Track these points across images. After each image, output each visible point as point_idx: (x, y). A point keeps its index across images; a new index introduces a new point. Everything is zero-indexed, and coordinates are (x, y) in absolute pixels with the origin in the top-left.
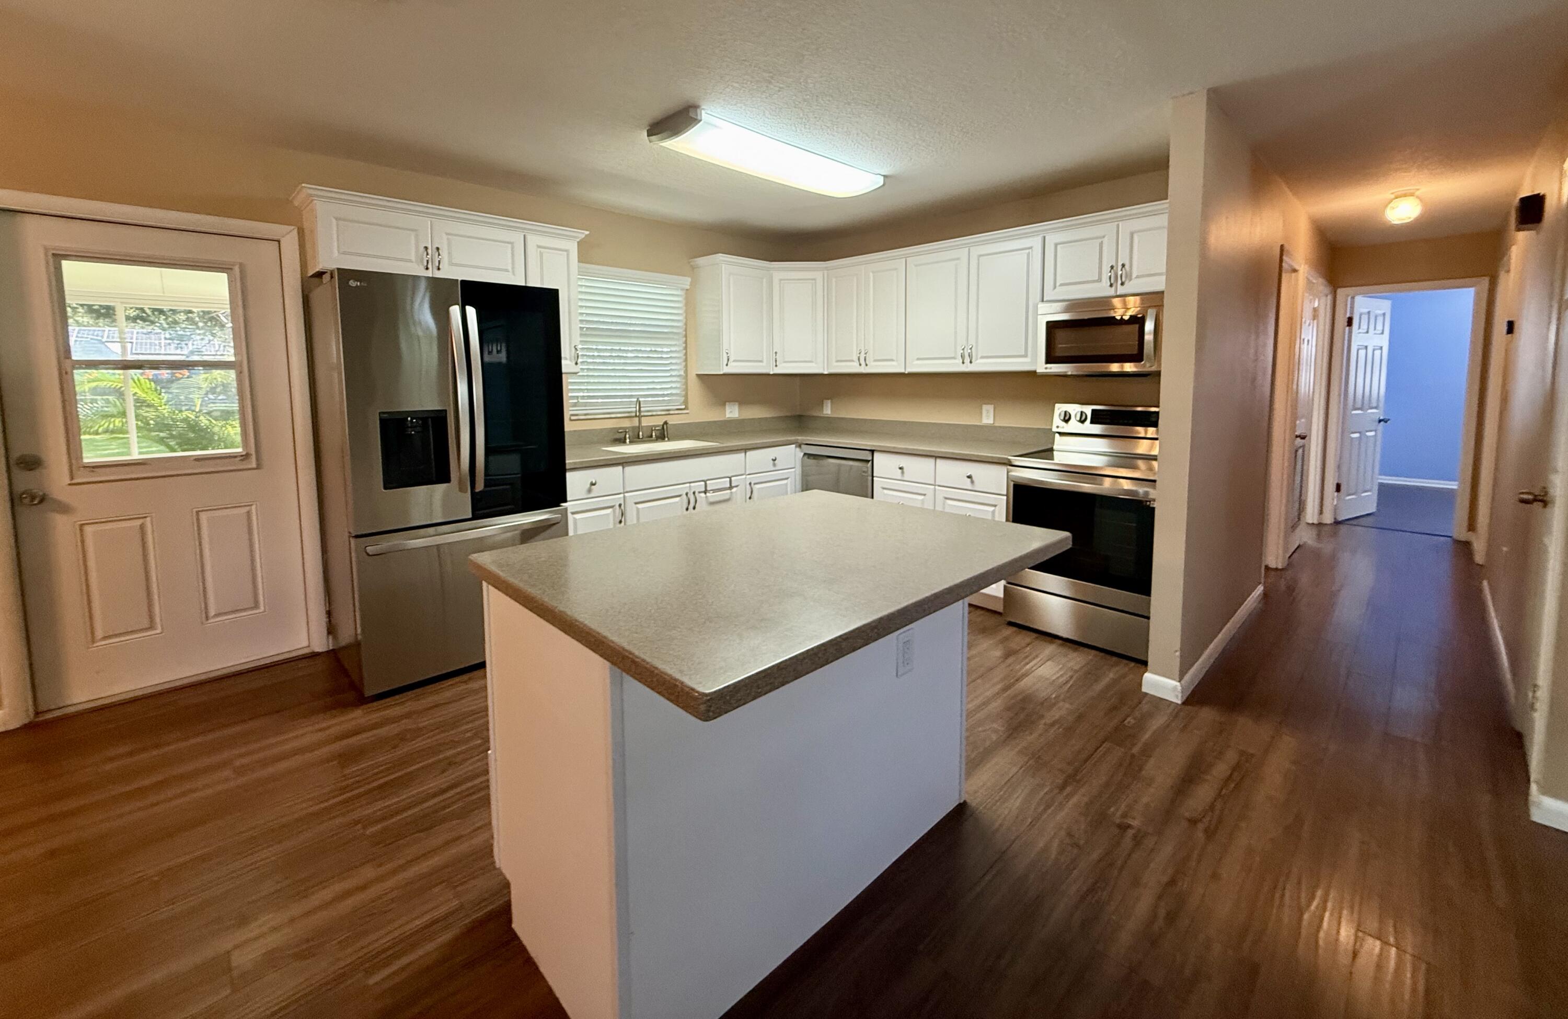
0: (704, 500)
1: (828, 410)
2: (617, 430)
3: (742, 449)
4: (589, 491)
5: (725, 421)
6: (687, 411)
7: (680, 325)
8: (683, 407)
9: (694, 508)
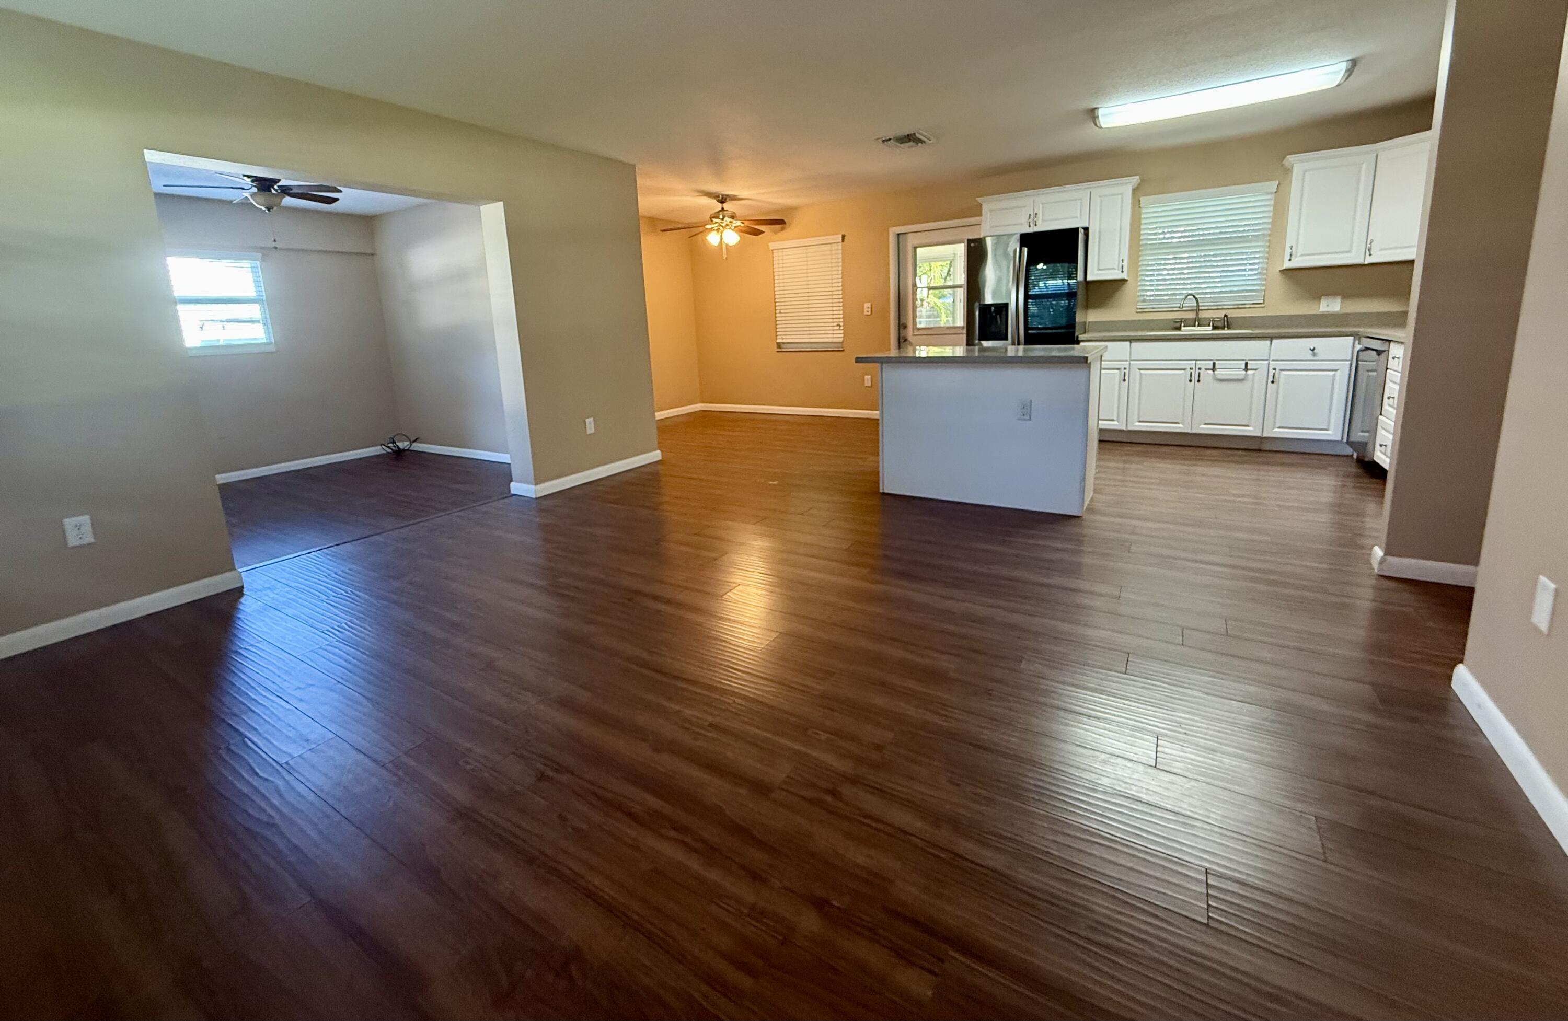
0: (1211, 376)
3: (1266, 337)
5: (1317, 315)
6: (1263, 305)
7: (1267, 226)
8: (1262, 301)
9: (1199, 381)
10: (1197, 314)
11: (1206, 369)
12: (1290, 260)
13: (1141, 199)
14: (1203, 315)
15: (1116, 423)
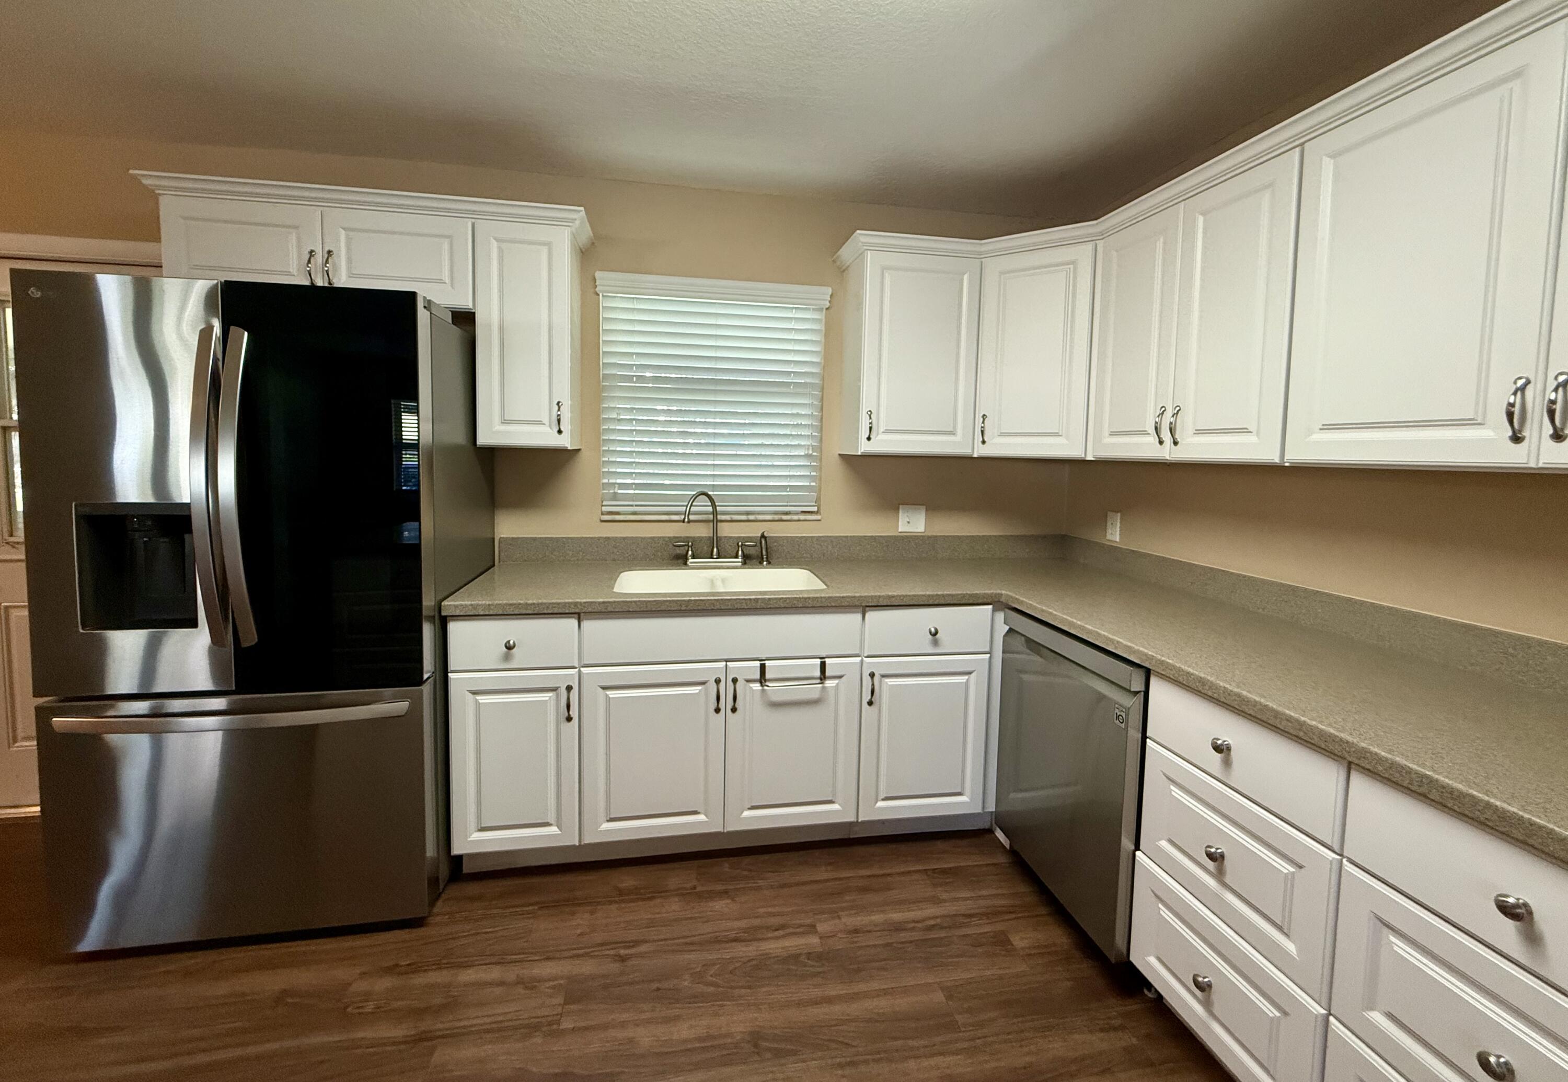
0: (758, 697)
1: (1114, 534)
2: (672, 541)
3: (856, 606)
4: (507, 658)
5: (895, 538)
6: (818, 517)
7: (814, 370)
8: (815, 509)
9: (734, 710)
10: (715, 530)
11: (748, 681)
12: (869, 439)
13: (598, 274)
14: (726, 530)
15: (554, 830)
